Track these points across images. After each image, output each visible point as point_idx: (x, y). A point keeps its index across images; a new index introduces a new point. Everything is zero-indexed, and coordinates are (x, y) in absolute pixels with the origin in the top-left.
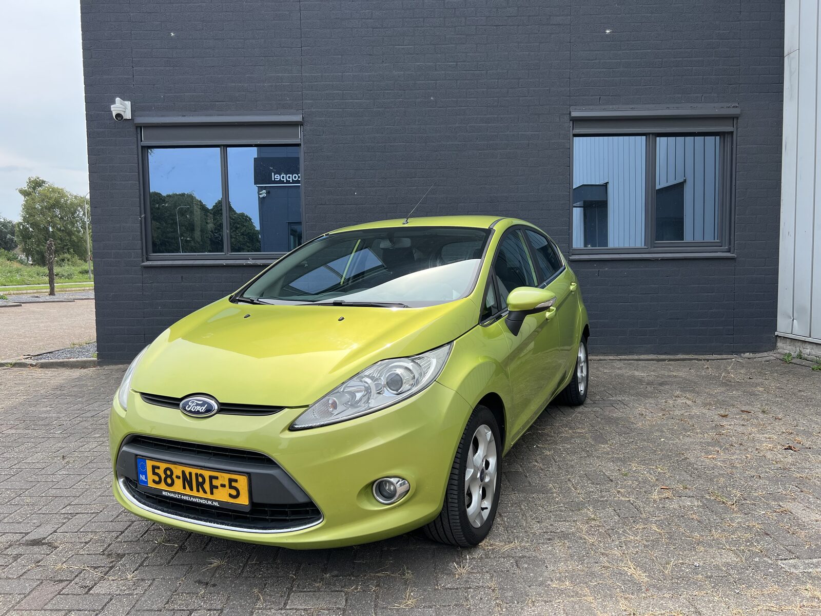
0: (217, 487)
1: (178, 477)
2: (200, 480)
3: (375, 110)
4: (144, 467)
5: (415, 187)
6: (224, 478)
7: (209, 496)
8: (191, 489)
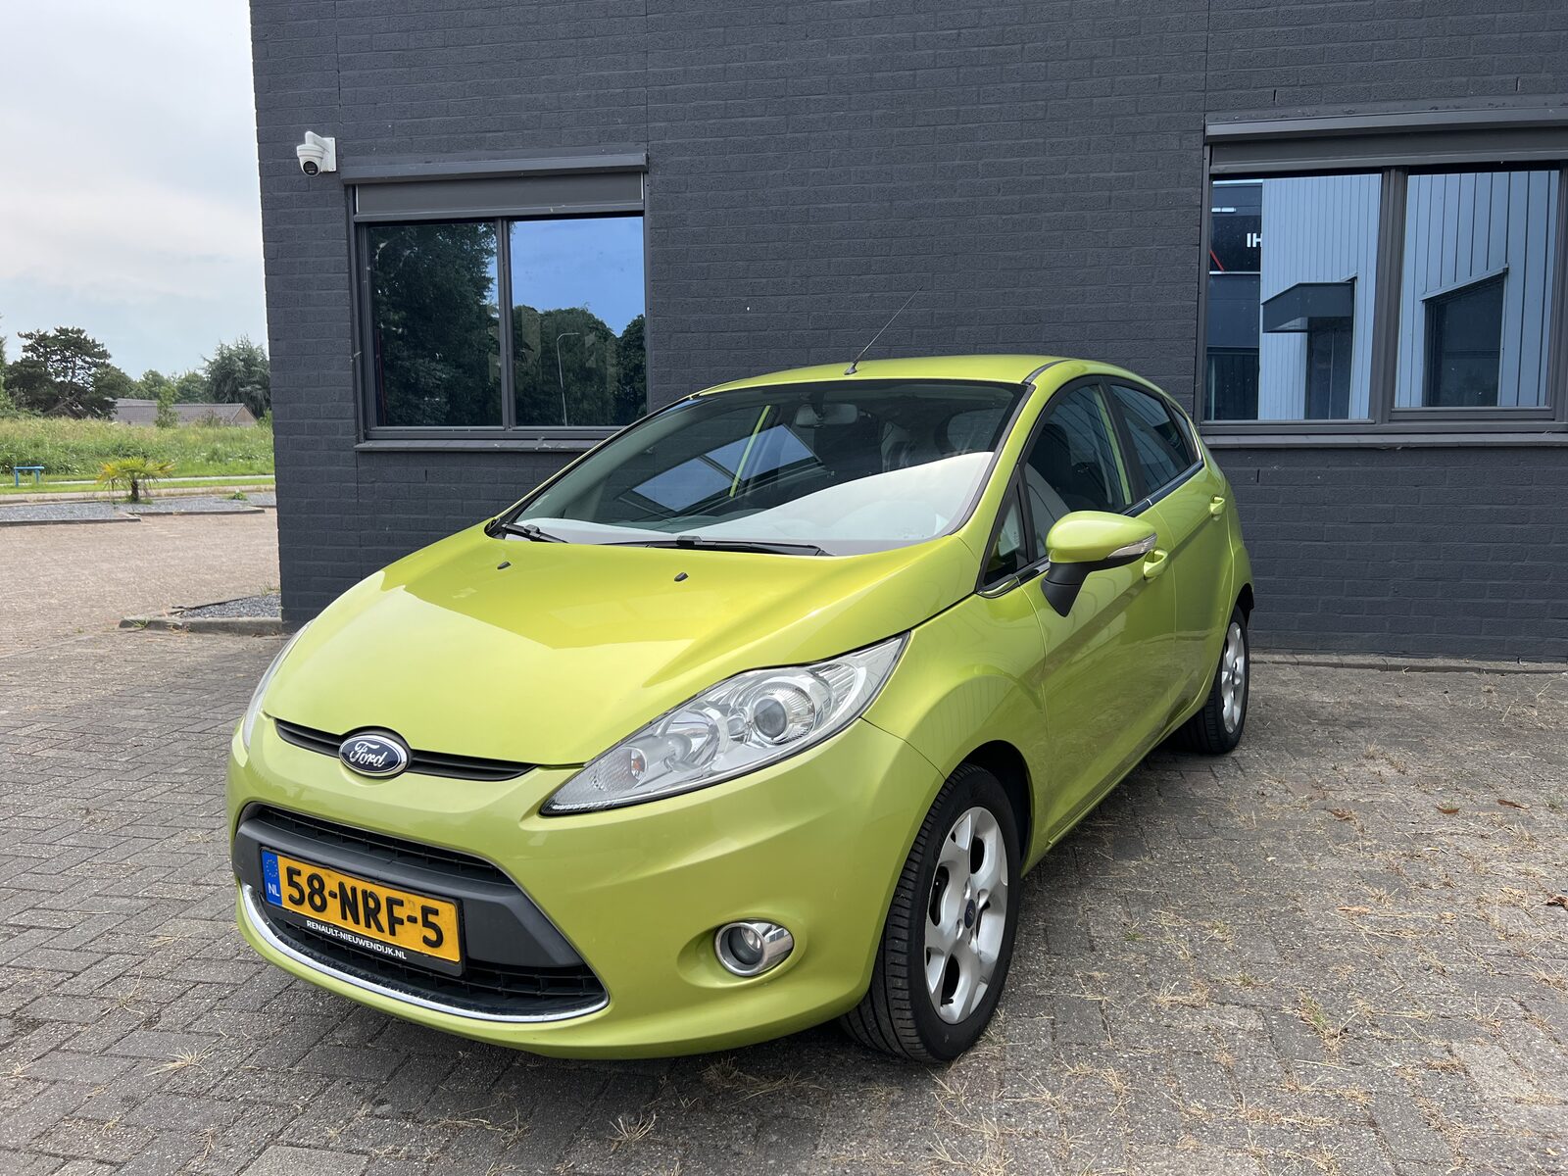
0: (401, 922)
1: (333, 895)
2: (372, 904)
3: (789, 136)
4: (275, 869)
5: (868, 295)
6: (413, 905)
7: (386, 937)
8: (357, 922)
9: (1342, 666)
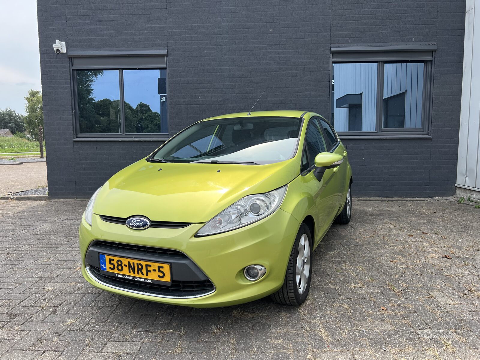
0: (150, 271)
1: (126, 266)
2: (140, 267)
3: (211, 46)
4: (104, 259)
6: (155, 266)
7: (145, 277)
8: (134, 273)
9: (370, 200)
